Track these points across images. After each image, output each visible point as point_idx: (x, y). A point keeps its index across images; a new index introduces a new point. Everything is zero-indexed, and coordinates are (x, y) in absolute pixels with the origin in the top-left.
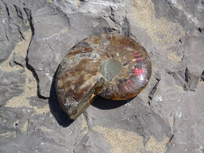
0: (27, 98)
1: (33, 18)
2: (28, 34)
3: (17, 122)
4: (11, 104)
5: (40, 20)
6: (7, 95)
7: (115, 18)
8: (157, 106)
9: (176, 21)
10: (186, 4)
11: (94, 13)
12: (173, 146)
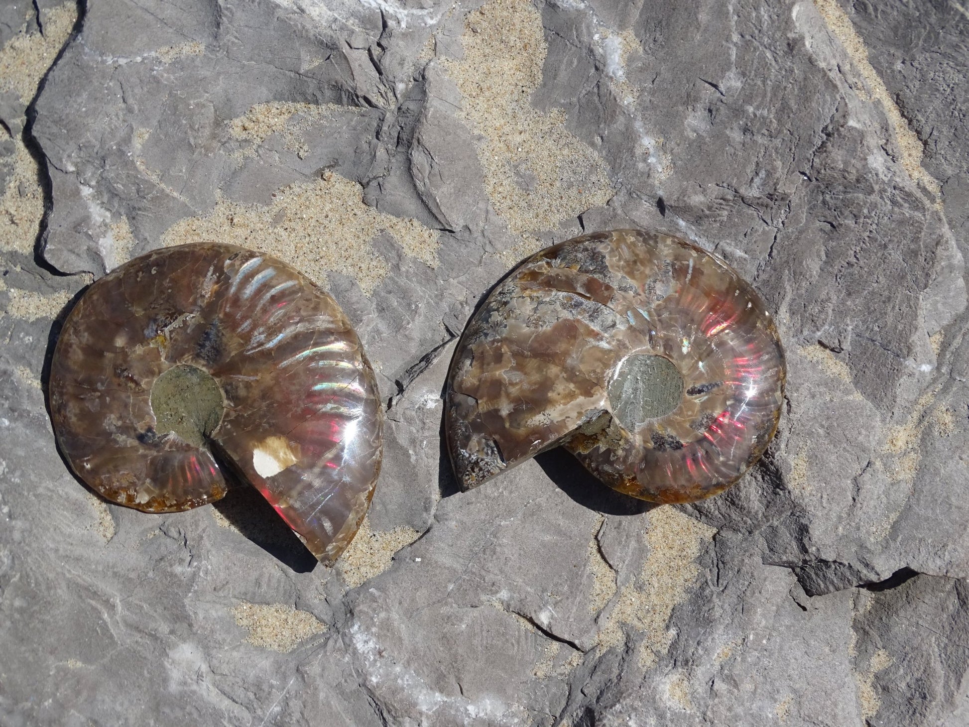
7: (387, 62)
10: (653, 93)
11: (317, 19)
12: (414, 561)
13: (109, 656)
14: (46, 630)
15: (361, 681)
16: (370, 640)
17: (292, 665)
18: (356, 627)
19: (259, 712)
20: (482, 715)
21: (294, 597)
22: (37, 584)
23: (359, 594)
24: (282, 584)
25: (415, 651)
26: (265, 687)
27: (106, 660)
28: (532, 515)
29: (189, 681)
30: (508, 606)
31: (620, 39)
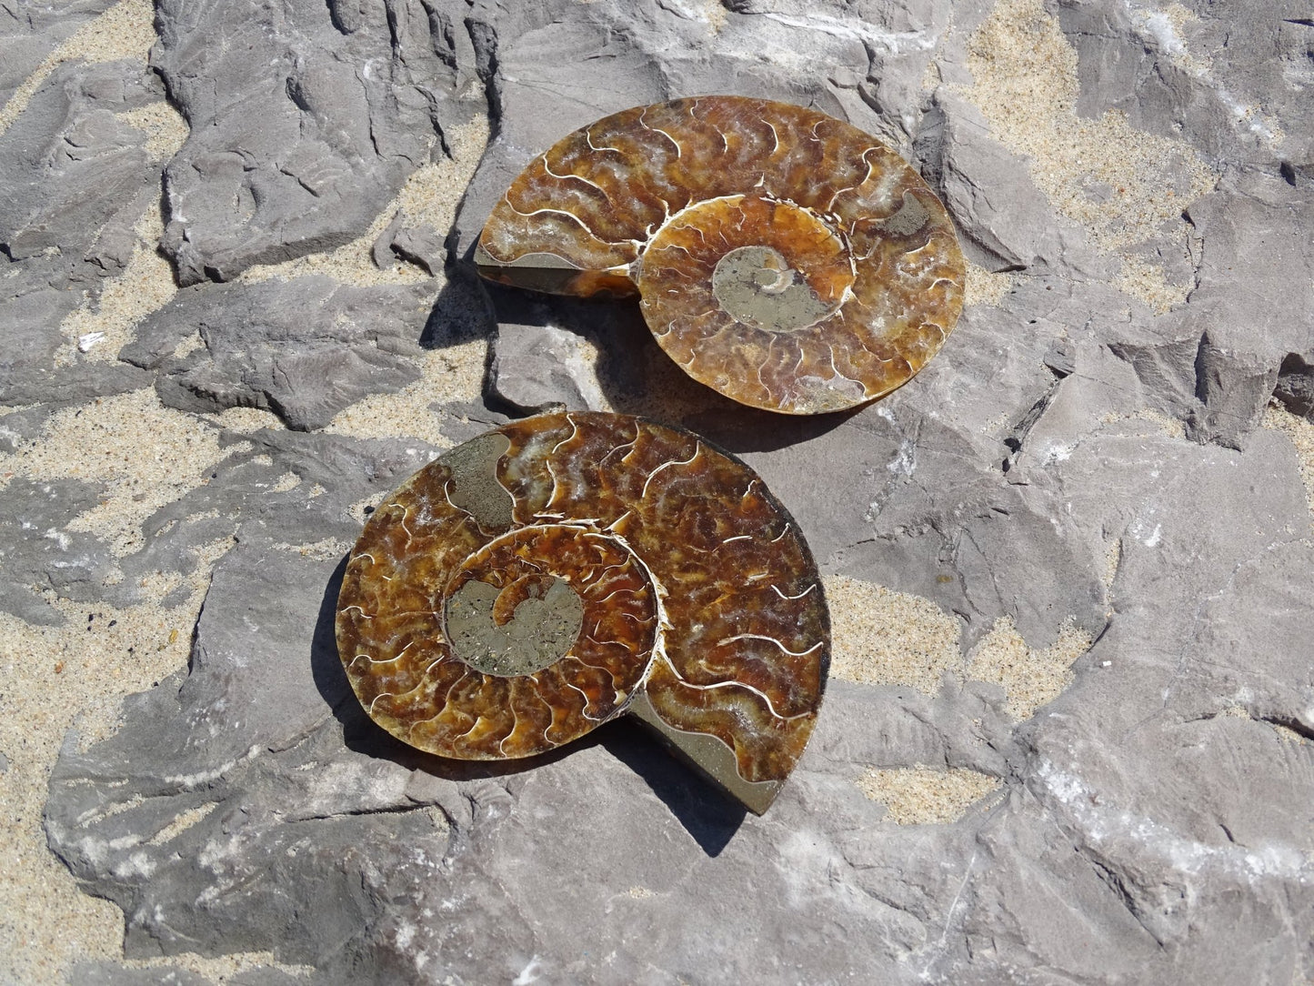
0: (433, 407)
1: (504, 66)
2: (469, 136)
3: (374, 500)
4: (355, 424)
5: (531, 76)
6: (341, 382)
7: (885, 94)
8: (1040, 483)
9: (1176, 128)
10: (1230, 55)
11: (787, 65)
12: (1101, 667)
13: (690, 871)
14: (589, 845)
15: (1076, 842)
16: (1072, 781)
17: (968, 835)
18: (1046, 767)
19: (935, 917)
20: (1269, 870)
21: (941, 749)
22: (565, 782)
23: (1036, 725)
24: (919, 734)
25: (1143, 790)
26: (935, 874)
27: (686, 879)
28: (1248, 582)
29: (819, 885)
30: (1256, 710)
31: (1166, 16)
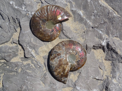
0: (20, 58)
3: (16, 68)
4: (13, 61)
5: (23, 23)
6: (11, 57)
9: (83, 23)
12: (80, 77)
18: (77, 87)
21: (68, 86)
23: (76, 83)
31: (81, 11)
